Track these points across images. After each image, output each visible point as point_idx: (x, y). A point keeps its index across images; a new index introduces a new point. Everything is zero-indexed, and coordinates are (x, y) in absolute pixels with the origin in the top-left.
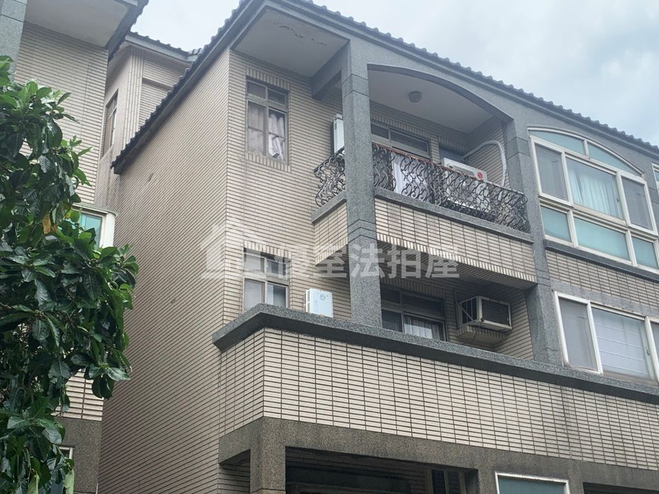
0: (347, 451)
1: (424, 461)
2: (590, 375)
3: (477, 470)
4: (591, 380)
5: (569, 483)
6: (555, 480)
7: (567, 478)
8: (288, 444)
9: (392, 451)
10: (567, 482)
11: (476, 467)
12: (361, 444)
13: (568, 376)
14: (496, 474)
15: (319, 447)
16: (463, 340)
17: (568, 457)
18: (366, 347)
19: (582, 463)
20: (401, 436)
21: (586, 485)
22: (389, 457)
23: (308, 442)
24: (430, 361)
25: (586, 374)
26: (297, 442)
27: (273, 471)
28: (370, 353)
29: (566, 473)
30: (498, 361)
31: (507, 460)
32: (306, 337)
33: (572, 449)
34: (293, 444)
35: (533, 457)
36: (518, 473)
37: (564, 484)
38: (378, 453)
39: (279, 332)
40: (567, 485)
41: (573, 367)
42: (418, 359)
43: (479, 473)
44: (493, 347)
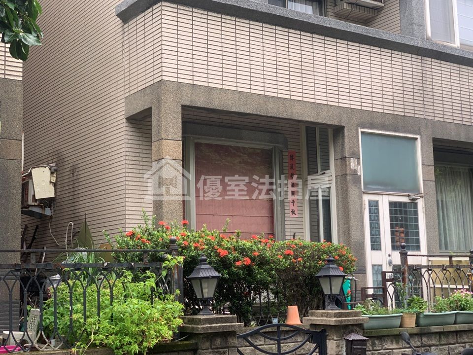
0: (234, 109)
1: (300, 118)
2: (448, 47)
3: (344, 127)
4: (449, 52)
5: (421, 138)
6: (409, 135)
7: (420, 134)
8: (184, 103)
9: (272, 110)
10: (419, 137)
11: (343, 124)
12: (247, 104)
13: (429, 48)
14: (360, 130)
15: (210, 106)
16: (340, 16)
17: (422, 117)
18: (253, 21)
19: (433, 123)
20: (281, 98)
21: (435, 140)
22: (270, 115)
23: (201, 101)
24: (309, 34)
25: (445, 46)
26: (191, 102)
27: (171, 124)
28: (256, 26)
29: (419, 130)
30: (369, 35)
31: (370, 119)
32: (199, 11)
33: (426, 110)
34: (188, 103)
35: (392, 116)
36: (377, 129)
37: (416, 139)
38: (260, 111)
39: (175, 6)
40: (419, 140)
41: (434, 40)
42: (299, 32)
43: (346, 129)
44: (366, 22)
